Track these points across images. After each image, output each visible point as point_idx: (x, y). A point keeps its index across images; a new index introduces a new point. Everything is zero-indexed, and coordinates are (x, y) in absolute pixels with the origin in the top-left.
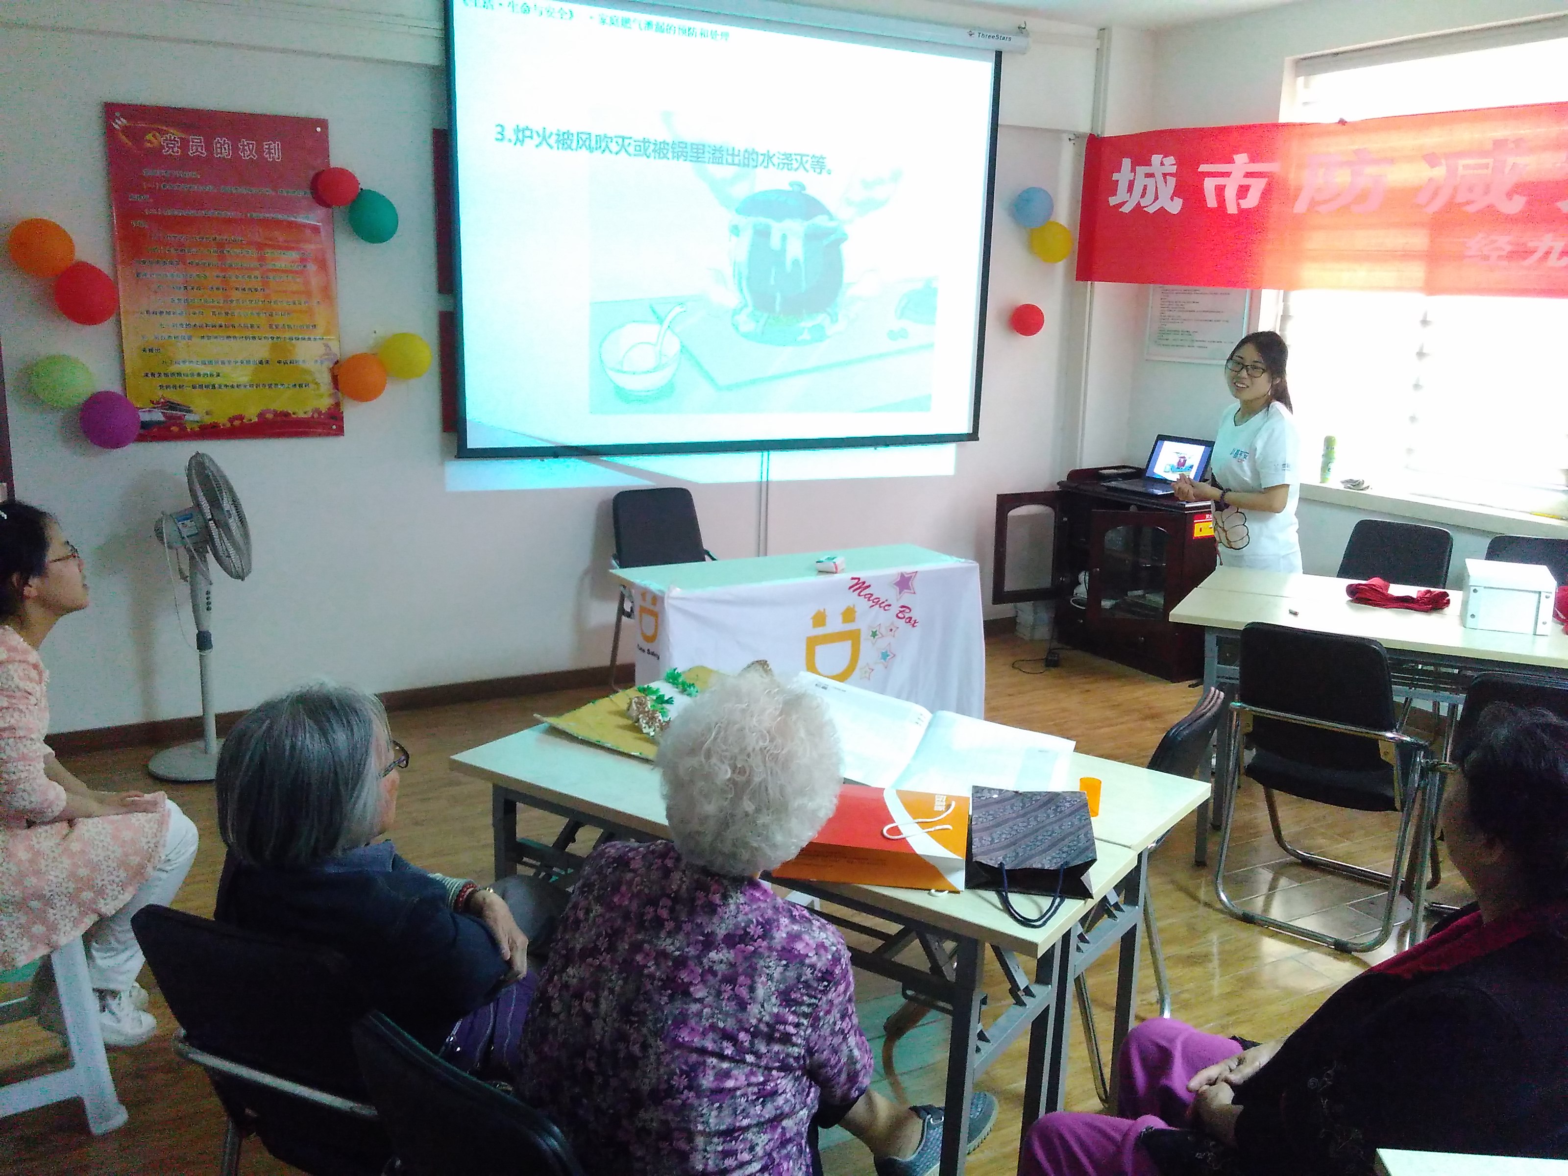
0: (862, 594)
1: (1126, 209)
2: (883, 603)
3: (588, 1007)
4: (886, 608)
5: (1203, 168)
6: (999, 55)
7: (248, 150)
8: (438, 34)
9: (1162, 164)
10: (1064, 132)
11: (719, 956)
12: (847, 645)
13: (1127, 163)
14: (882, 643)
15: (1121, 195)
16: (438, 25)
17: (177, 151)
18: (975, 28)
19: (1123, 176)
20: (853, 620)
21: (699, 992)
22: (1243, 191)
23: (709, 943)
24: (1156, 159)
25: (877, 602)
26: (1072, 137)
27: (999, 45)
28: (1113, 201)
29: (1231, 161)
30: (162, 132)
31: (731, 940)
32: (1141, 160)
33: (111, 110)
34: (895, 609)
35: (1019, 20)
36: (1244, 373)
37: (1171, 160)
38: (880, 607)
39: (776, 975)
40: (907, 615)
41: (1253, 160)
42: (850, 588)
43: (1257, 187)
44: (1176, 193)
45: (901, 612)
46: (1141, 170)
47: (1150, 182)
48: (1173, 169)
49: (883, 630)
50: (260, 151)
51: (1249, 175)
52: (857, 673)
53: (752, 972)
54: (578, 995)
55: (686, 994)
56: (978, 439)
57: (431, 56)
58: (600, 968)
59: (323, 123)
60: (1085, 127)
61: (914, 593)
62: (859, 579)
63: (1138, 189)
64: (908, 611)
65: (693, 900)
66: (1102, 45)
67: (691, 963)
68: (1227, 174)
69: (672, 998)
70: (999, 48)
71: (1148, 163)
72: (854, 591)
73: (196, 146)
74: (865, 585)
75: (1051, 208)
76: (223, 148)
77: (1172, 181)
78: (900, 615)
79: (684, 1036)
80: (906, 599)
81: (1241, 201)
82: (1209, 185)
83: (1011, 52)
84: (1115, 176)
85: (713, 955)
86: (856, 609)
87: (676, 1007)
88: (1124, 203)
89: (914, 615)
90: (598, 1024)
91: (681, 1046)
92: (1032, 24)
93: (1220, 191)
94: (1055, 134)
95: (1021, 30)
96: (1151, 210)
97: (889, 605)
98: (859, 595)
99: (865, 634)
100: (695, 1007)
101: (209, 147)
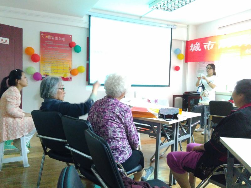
1: (192, 51)
3: (93, 118)
5: (204, 44)
6: (172, 29)
7: (60, 39)
8: (88, 23)
10: (182, 40)
11: (110, 107)
13: (192, 44)
16: (88, 22)
17: (50, 39)
18: (168, 25)
21: (107, 112)
22: (210, 46)
23: (108, 106)
24: (197, 43)
26: (184, 41)
27: (172, 27)
28: (190, 50)
29: (209, 42)
30: (48, 36)
31: (112, 105)
32: (194, 43)
33: (41, 33)
39: (118, 109)
43: (212, 46)
44: (200, 48)
46: (195, 45)
47: (196, 47)
48: (199, 44)
50: (62, 39)
51: (211, 44)
53: (115, 109)
54: (91, 117)
55: (105, 112)
57: (87, 26)
58: (94, 112)
59: (71, 36)
63: (194, 48)
65: (106, 101)
66: (188, 28)
67: (106, 108)
68: (208, 44)
69: (103, 113)
73: (53, 38)
74: (150, 101)
75: (180, 51)
76: (57, 38)
77: (199, 46)
79: (105, 117)
81: (210, 48)
82: (205, 46)
83: (174, 28)
84: (191, 46)
85: (109, 107)
87: (104, 114)
90: (94, 119)
91: (105, 119)
92: (177, 24)
93: (207, 47)
94: (181, 41)
95: (175, 25)
96: (196, 51)
100: (107, 114)
101: (55, 38)
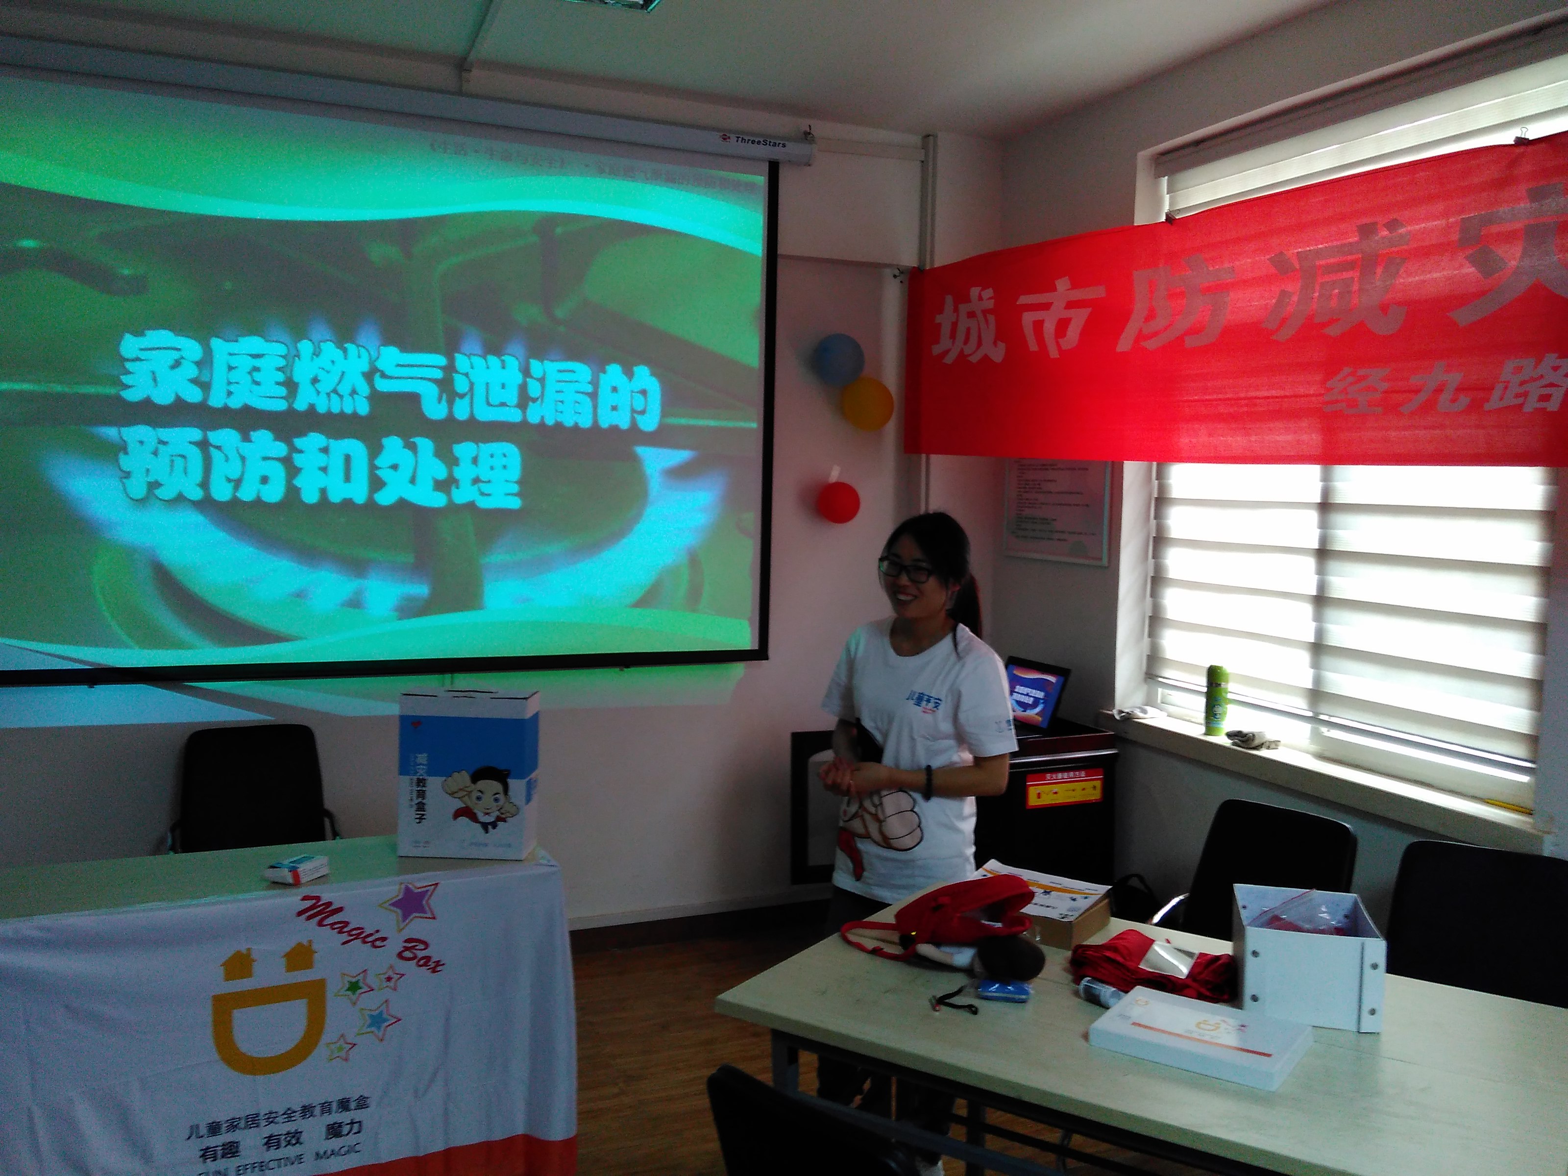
0: (325, 923)
2: (371, 935)
4: (378, 943)
5: (1024, 300)
6: (773, 166)
9: (980, 298)
10: (889, 266)
12: (298, 1009)
13: (949, 300)
14: (370, 1002)
15: (945, 343)
18: (730, 131)
19: (945, 319)
20: (308, 964)
22: (1062, 326)
24: (974, 293)
25: (359, 934)
26: (897, 272)
27: (776, 153)
28: (936, 350)
29: (1054, 289)
32: (962, 295)
34: (395, 944)
35: (803, 124)
36: (904, 580)
37: (988, 293)
38: (365, 942)
40: (420, 954)
41: (1075, 286)
42: (300, 914)
43: (1078, 320)
44: (998, 336)
45: (407, 949)
46: (963, 308)
47: (973, 324)
48: (990, 304)
49: (372, 980)
51: (1070, 305)
52: (321, 1052)
56: (767, 658)
60: (909, 259)
61: (434, 918)
62: (318, 898)
63: (961, 333)
64: (422, 946)
66: (926, 155)
68: (1048, 306)
70: (775, 157)
71: (967, 300)
72: (309, 918)
74: (333, 907)
77: (992, 320)
78: (407, 954)
80: (418, 927)
81: (1060, 340)
82: (1028, 318)
83: (791, 163)
84: (939, 319)
86: (315, 947)
88: (947, 352)
89: (433, 952)
92: (821, 128)
93: (1038, 325)
94: (874, 268)
95: (807, 136)
96: (974, 359)
97: (384, 939)
98: (320, 924)
99: (335, 987)
